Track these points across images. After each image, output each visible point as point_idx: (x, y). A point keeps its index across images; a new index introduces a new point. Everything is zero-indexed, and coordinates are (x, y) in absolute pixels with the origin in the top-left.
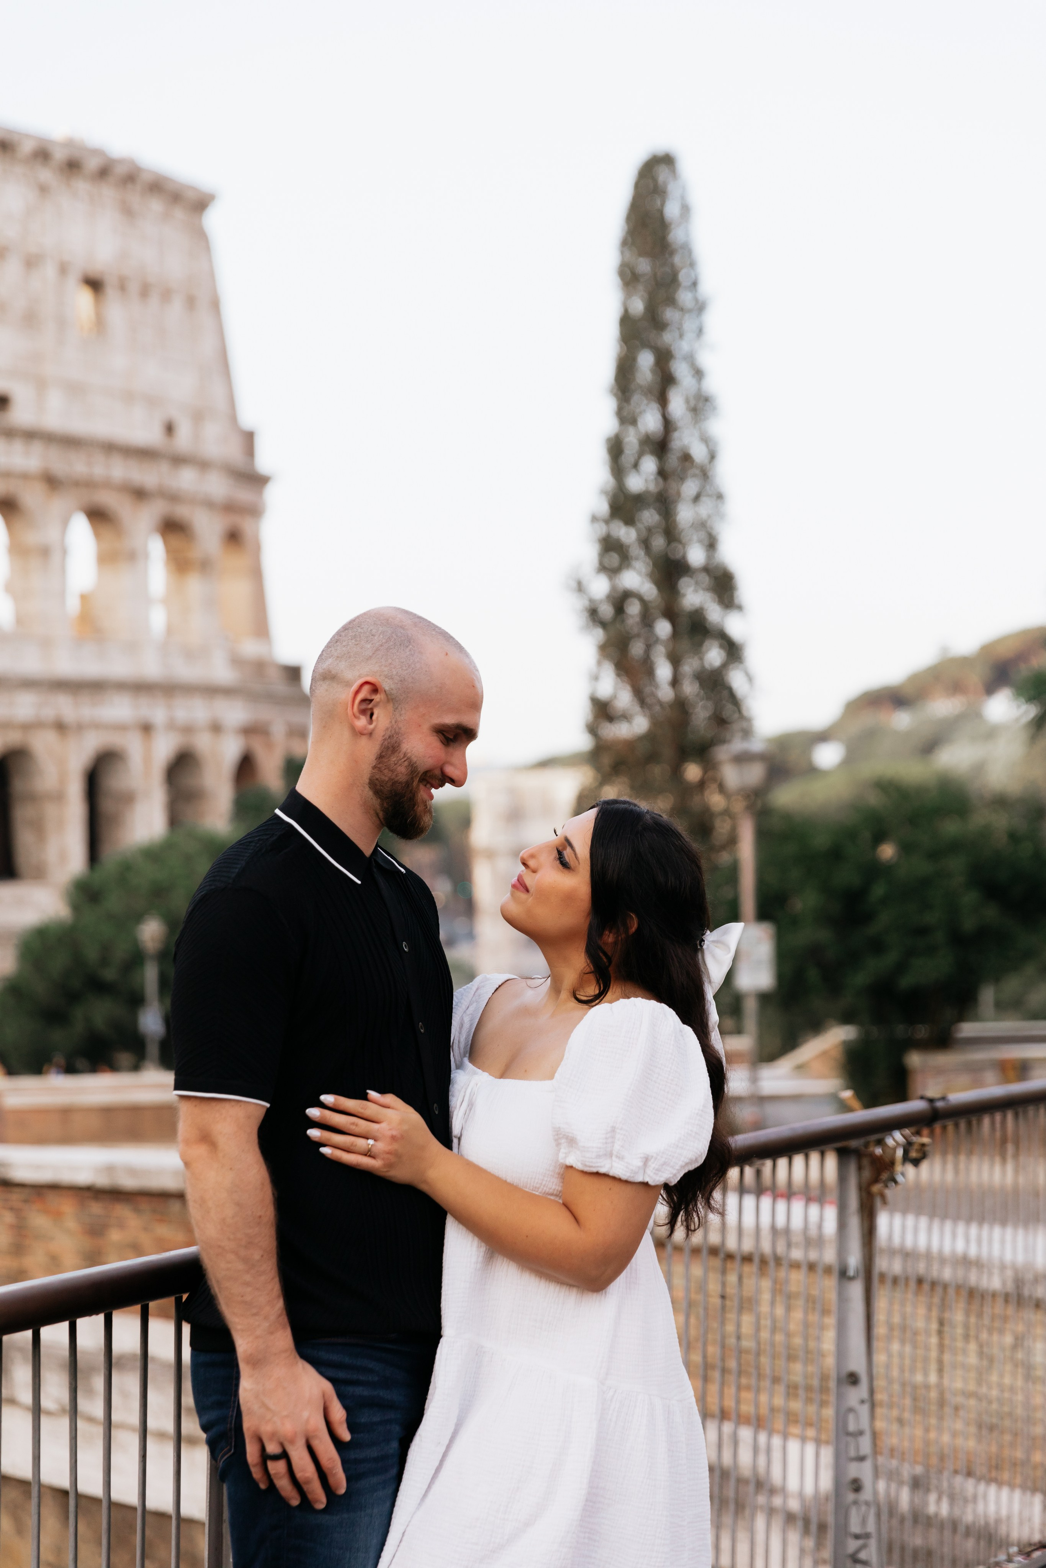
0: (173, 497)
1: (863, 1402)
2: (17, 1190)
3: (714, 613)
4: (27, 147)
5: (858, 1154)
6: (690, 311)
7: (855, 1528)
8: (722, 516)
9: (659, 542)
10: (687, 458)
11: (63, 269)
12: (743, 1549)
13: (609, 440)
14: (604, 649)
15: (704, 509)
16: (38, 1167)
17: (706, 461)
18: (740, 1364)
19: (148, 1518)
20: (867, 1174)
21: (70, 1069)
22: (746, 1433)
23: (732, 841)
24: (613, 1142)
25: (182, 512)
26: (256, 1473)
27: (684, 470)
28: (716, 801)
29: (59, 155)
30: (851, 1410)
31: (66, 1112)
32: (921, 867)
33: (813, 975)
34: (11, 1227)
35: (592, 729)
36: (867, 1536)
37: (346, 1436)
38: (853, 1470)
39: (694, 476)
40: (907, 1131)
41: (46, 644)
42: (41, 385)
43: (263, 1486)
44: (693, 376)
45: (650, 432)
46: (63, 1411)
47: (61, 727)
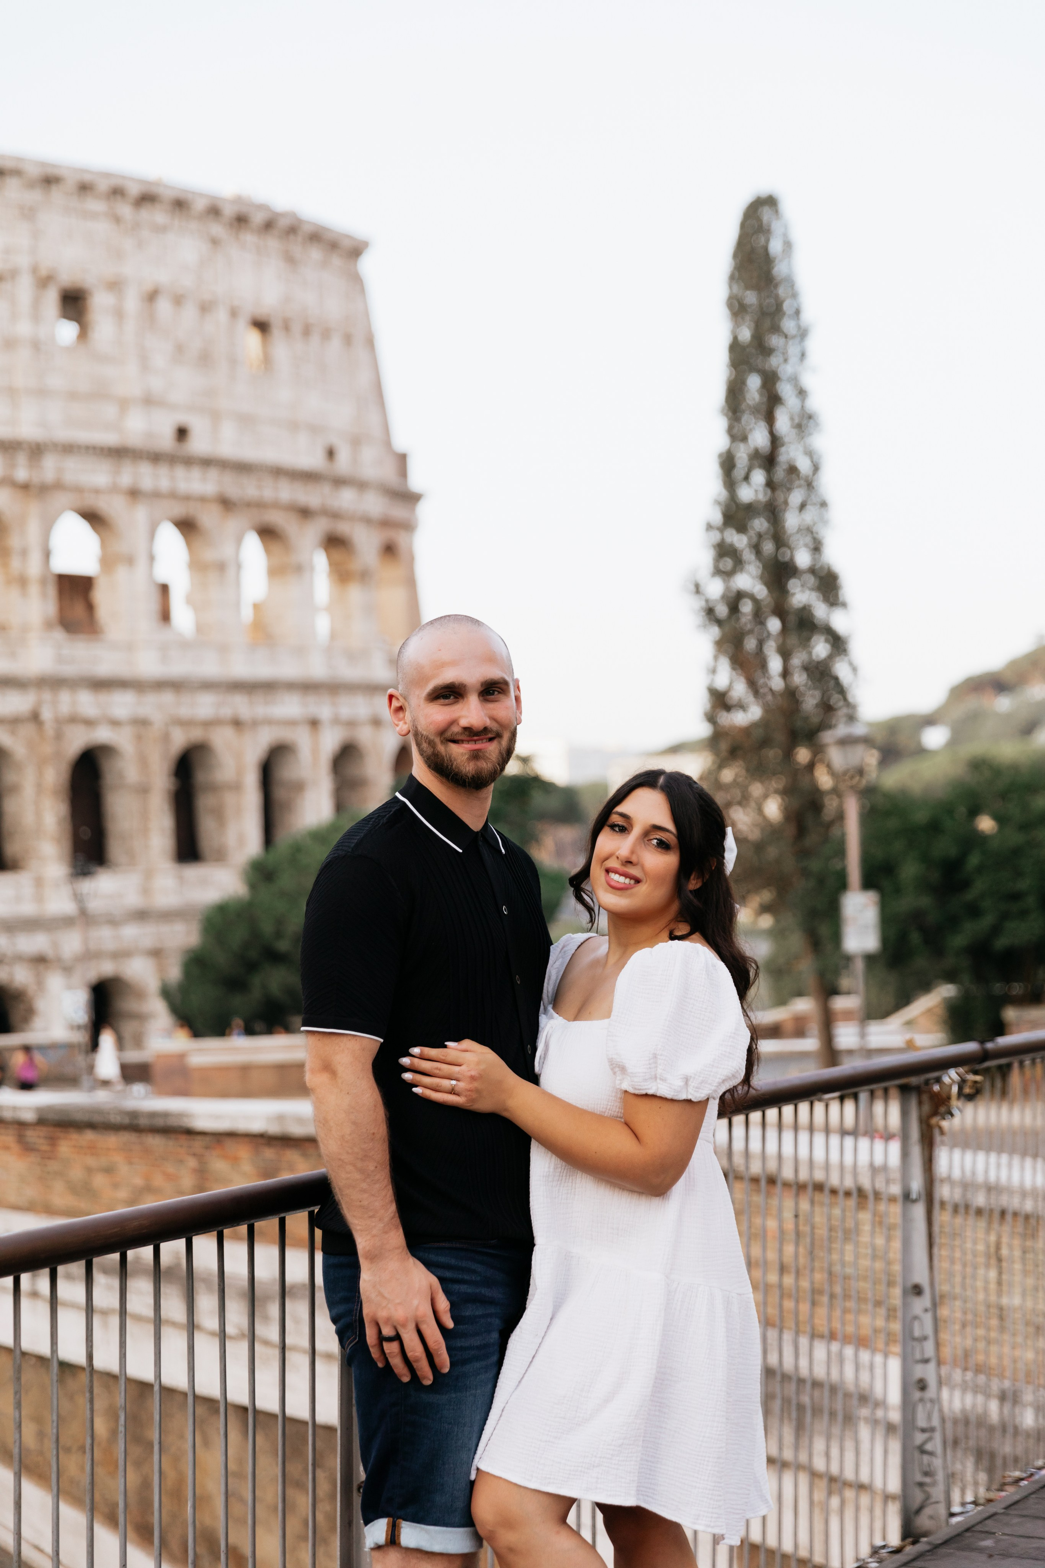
0: (335, 515)
1: (926, 1310)
2: (199, 1138)
3: (820, 611)
4: (200, 205)
5: (918, 1090)
6: (794, 337)
7: (921, 1422)
8: (825, 522)
9: (768, 547)
10: (793, 470)
11: (234, 313)
12: (849, 1456)
13: (720, 456)
14: (720, 644)
15: (809, 516)
16: (218, 1117)
17: (811, 473)
18: (844, 1290)
19: (318, 1431)
20: (926, 1108)
21: (250, 1031)
22: (849, 1351)
23: (840, 817)
24: (656, 1067)
25: (343, 528)
26: (375, 1353)
27: (791, 482)
28: (824, 780)
29: (229, 211)
30: (916, 1318)
31: (245, 1069)
32: (1016, 838)
33: (915, 937)
34: (195, 1171)
35: (711, 718)
36: (932, 1430)
37: (450, 1324)
38: (919, 1371)
39: (800, 486)
40: (961, 1070)
41: (223, 649)
42: (216, 416)
43: (380, 1365)
44: (797, 396)
45: (759, 447)
46: (243, 1335)
47: (237, 723)
